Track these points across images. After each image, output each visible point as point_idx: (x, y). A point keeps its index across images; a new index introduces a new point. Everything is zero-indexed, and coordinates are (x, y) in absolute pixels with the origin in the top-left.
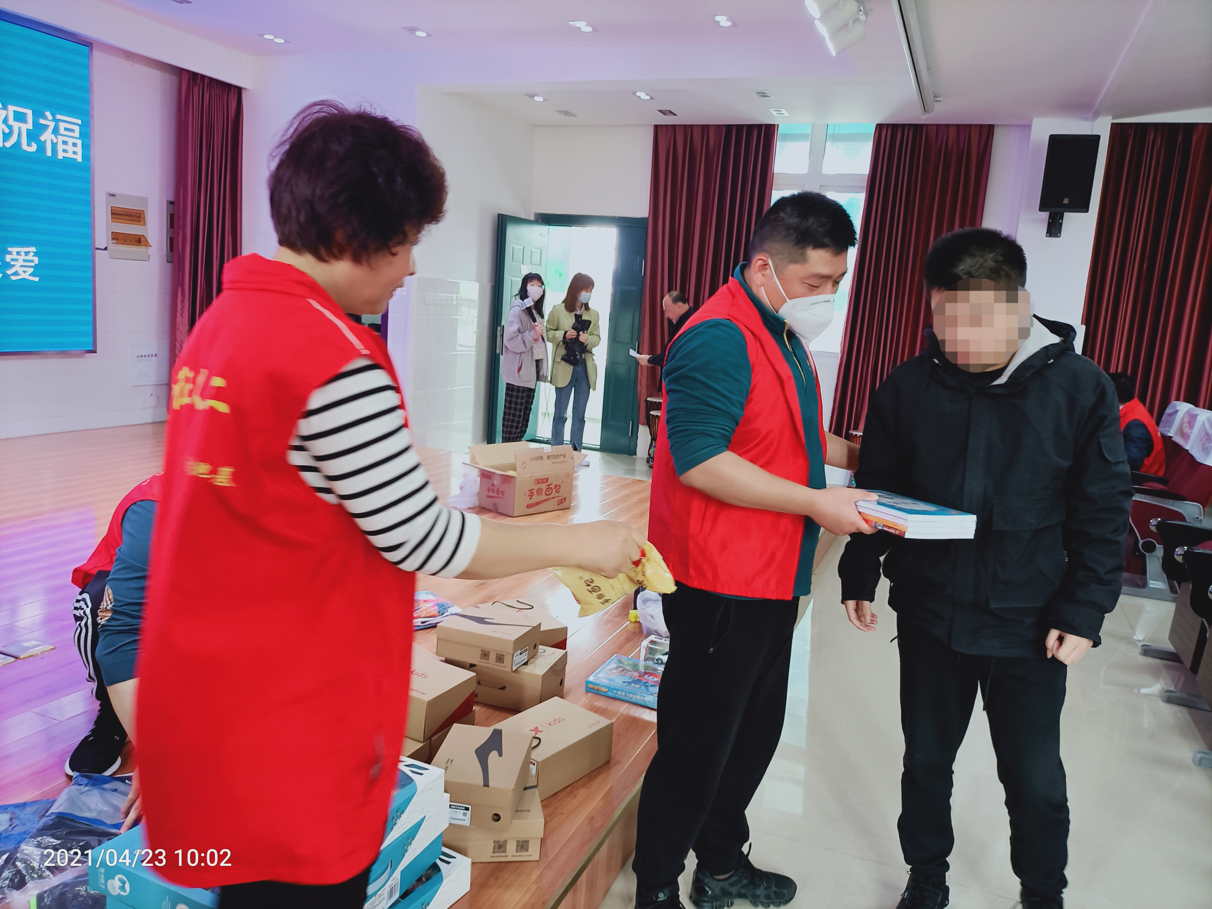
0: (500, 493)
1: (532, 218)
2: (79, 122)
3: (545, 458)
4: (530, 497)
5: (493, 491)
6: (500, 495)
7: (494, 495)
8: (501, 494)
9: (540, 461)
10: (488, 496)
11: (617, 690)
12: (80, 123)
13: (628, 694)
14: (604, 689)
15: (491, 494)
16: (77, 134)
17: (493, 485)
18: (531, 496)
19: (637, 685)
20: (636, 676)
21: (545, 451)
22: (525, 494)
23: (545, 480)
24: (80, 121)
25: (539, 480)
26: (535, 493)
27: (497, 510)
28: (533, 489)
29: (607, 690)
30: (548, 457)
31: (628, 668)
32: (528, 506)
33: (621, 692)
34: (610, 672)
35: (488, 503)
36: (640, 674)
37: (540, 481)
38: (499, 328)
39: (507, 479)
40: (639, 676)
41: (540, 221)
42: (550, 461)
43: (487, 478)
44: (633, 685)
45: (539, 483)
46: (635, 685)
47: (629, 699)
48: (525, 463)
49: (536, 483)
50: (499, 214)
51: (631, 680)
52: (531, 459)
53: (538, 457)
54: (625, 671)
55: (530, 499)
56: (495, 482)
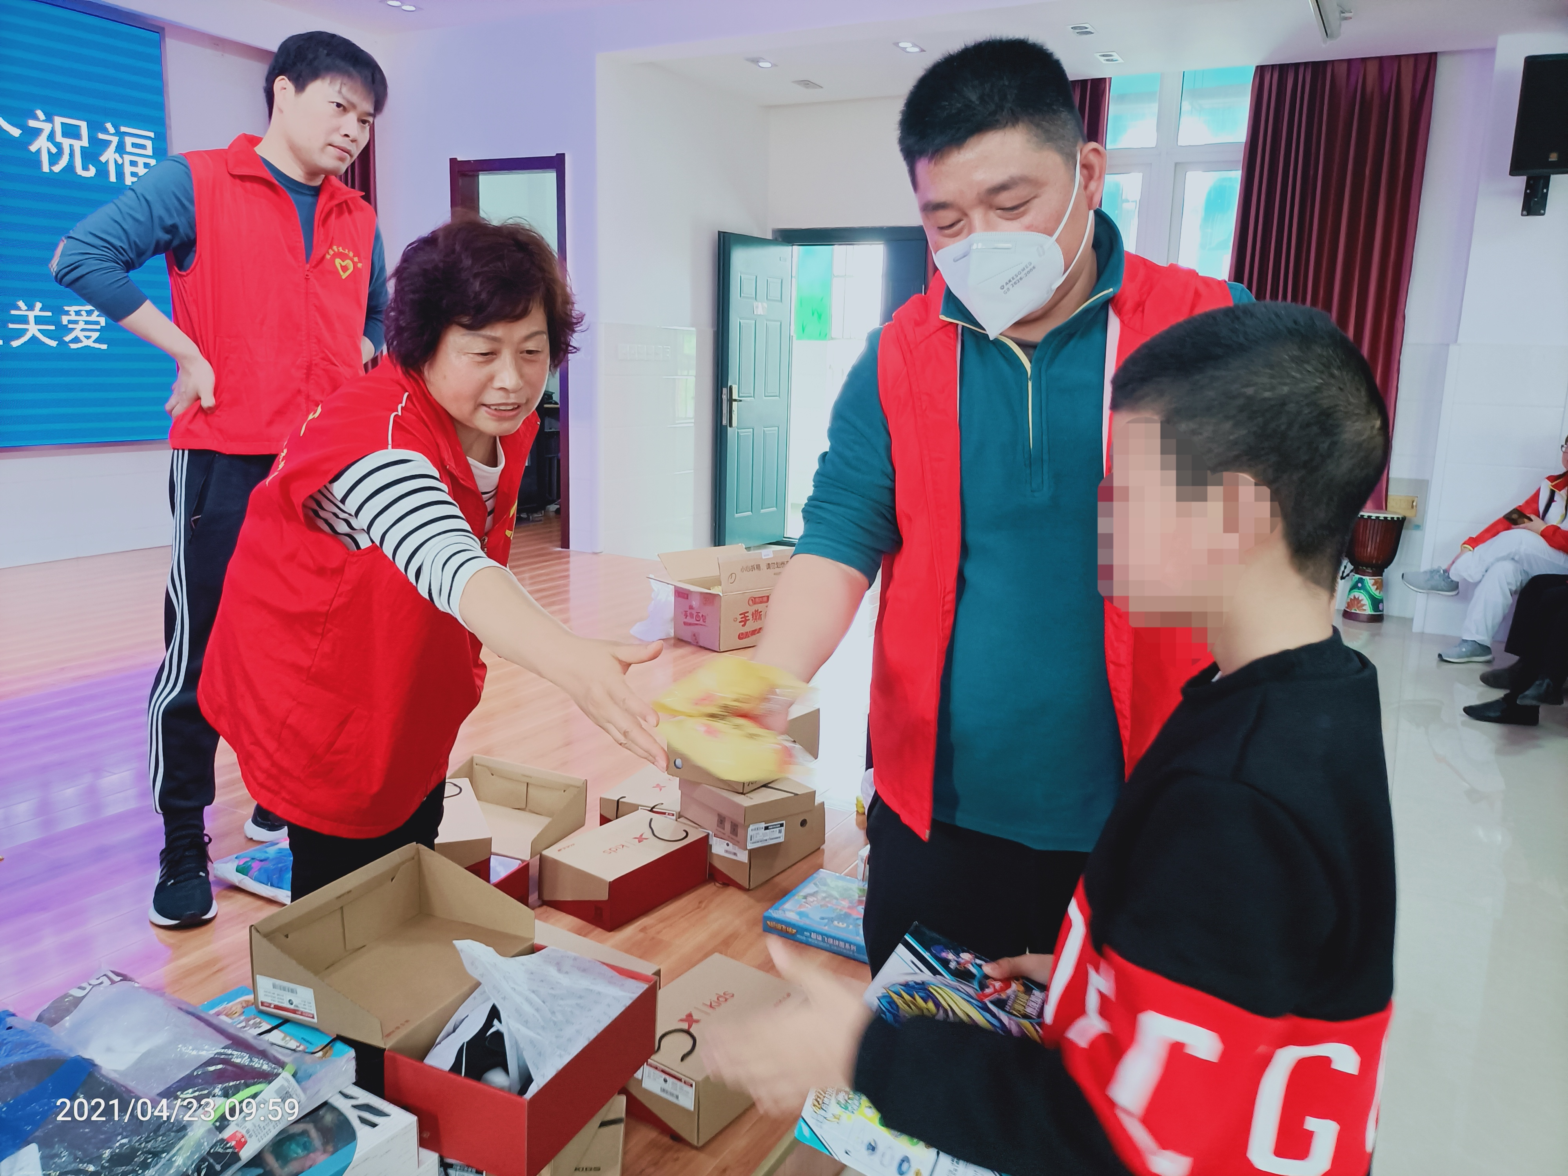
0: (701, 618)
1: (769, 236)
2: (152, 135)
3: (764, 566)
4: (743, 623)
5: (691, 615)
6: (701, 622)
7: (693, 621)
8: (701, 620)
9: (756, 572)
10: (685, 623)
11: (811, 931)
12: (153, 137)
13: (826, 939)
14: (790, 929)
15: (689, 620)
16: (149, 151)
17: (691, 607)
18: (744, 621)
19: (843, 924)
20: (844, 907)
21: (763, 558)
22: (735, 620)
23: (765, 599)
24: (153, 133)
25: (755, 598)
26: (750, 617)
27: (697, 643)
28: (748, 612)
29: (794, 931)
30: (769, 565)
31: (835, 894)
32: (741, 637)
33: (815, 934)
34: (804, 900)
35: (686, 634)
36: (850, 905)
37: (757, 600)
38: (725, 390)
39: (709, 599)
40: (849, 908)
41: (780, 240)
42: (771, 571)
43: (684, 598)
44: (836, 923)
45: (755, 603)
46: (838, 923)
47: (828, 946)
48: (734, 575)
49: (751, 602)
50: (719, 232)
51: (833, 915)
52: (742, 570)
53: (753, 567)
54: (827, 900)
55: (743, 626)
56: (694, 604)
